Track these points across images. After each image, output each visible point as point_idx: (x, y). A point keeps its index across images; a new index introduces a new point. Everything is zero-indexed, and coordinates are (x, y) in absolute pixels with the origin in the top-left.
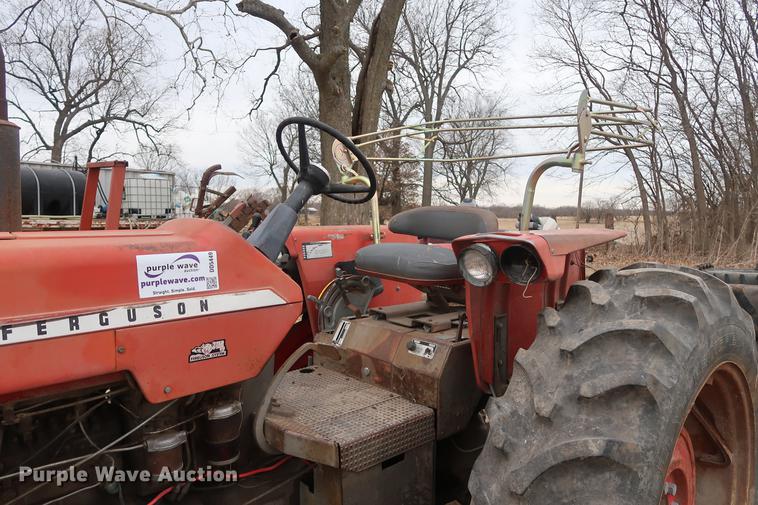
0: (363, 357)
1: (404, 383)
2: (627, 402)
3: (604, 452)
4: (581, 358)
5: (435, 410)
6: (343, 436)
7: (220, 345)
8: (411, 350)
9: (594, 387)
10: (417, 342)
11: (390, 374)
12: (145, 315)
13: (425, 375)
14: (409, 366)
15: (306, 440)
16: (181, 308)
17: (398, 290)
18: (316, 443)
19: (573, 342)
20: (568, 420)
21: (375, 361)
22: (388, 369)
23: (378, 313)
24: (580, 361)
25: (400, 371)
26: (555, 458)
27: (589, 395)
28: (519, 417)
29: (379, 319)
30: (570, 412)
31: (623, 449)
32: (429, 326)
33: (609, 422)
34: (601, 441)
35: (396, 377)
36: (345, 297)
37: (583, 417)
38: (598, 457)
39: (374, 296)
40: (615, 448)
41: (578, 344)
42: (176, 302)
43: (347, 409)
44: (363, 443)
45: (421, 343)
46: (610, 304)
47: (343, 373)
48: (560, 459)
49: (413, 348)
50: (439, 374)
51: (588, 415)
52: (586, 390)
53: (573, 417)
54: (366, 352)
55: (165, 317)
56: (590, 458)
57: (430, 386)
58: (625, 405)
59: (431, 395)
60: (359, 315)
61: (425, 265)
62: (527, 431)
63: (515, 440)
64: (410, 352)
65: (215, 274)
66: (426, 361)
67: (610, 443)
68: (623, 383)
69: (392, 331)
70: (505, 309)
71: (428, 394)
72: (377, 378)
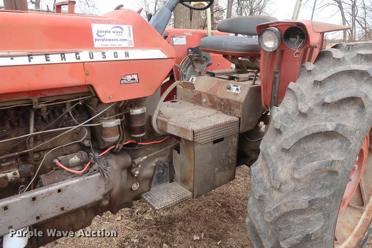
0: (203, 94)
1: (224, 106)
2: (349, 106)
3: (335, 129)
4: (325, 85)
5: (240, 118)
6: (196, 127)
7: (135, 77)
8: (228, 89)
9: (333, 98)
10: (231, 85)
11: (216, 102)
12: (98, 57)
13: (235, 102)
14: (227, 98)
15: (178, 127)
16: (116, 55)
17: (218, 65)
18: (182, 129)
19: (321, 77)
20: (316, 115)
21: (209, 96)
22: (216, 99)
23: (210, 73)
24: (325, 87)
25: (222, 100)
26: (308, 132)
27: (330, 102)
28: (289, 114)
29: (211, 76)
30: (317, 111)
31: (345, 128)
32: (238, 78)
33: (338, 116)
34: (334, 124)
35: (220, 103)
36: (193, 65)
37: (325, 113)
38: (331, 131)
39: (208, 66)
40: (341, 128)
41: (324, 78)
42: (112, 51)
43: (196, 116)
44: (205, 130)
45: (234, 86)
46: (344, 58)
47: (192, 102)
48: (311, 132)
49: (229, 88)
50: (243, 100)
51: (327, 112)
52: (328, 99)
53: (319, 113)
54: (204, 91)
55: (108, 59)
56: (327, 132)
57: (237, 107)
58: (347, 108)
59: (238, 112)
60: (200, 74)
61: (238, 44)
62: (293, 121)
63: (286, 125)
64: (228, 90)
65: (132, 38)
66: (236, 94)
67: (338, 125)
68: (349, 96)
69: (218, 81)
70: (279, 68)
71: (236, 110)
72: (210, 104)
